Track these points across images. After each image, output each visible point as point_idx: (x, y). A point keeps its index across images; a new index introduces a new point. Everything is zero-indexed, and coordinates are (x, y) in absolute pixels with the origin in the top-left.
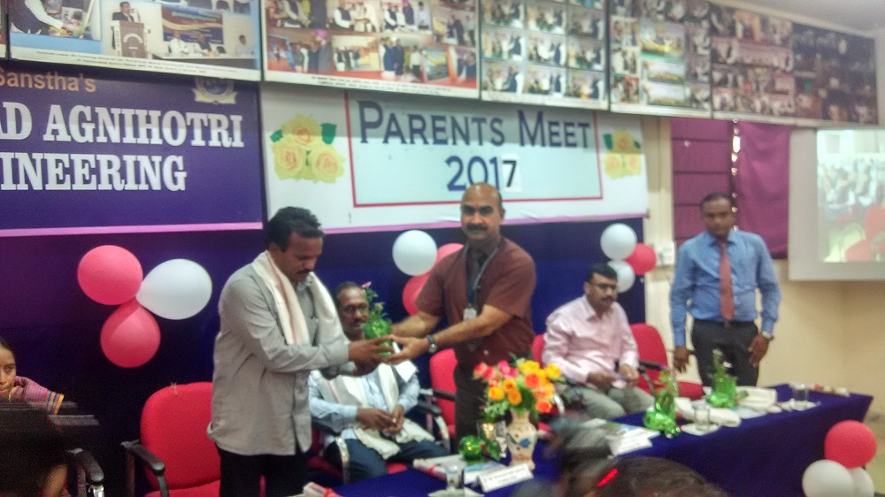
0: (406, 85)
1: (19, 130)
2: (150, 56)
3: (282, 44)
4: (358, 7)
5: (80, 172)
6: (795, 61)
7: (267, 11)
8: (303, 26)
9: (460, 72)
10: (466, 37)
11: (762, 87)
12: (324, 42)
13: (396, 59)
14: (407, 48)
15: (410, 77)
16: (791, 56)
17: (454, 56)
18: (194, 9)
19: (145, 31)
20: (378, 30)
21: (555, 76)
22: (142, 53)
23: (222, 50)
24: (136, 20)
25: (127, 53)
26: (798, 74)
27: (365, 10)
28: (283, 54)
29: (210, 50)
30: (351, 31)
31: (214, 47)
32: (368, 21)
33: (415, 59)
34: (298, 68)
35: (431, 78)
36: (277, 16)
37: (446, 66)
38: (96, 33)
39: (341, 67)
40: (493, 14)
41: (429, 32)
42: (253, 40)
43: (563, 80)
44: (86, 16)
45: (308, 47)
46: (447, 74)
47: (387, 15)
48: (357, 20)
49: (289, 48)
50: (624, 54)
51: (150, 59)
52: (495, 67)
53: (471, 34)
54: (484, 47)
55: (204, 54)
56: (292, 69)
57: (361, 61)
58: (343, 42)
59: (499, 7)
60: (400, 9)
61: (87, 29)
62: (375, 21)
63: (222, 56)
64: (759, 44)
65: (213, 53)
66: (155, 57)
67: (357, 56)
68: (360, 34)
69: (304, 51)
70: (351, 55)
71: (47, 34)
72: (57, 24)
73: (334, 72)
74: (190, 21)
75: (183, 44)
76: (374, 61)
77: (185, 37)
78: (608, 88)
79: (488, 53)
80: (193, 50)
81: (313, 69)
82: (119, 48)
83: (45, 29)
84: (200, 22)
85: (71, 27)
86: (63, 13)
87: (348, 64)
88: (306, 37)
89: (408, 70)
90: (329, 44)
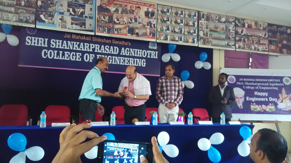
0: (134, 37)
1: (116, 52)
2: (67, 28)
3: (101, 26)
4: (121, 18)
5: (126, 61)
6: (268, 35)
7: (97, 19)
8: (106, 22)
9: (150, 35)
10: (153, 26)
11: (254, 43)
12: (112, 26)
13: (131, 31)
14: (135, 28)
15: (135, 35)
16: (267, 33)
17: (148, 31)
18: (79, 18)
19: (67, 23)
20: (127, 24)
21: (180, 37)
22: (66, 28)
23: (85, 28)
24: (65, 20)
25: (62, 27)
26: (269, 39)
27: (123, 19)
28: (100, 29)
29: (82, 27)
30: (119, 24)
31: (83, 27)
32: (124, 21)
33: (137, 31)
34: (104, 32)
35: (141, 36)
36: (100, 20)
37: (146, 33)
38: (55, 23)
39: (116, 32)
40: (161, 20)
41: (141, 24)
42: (93, 25)
43: (183, 38)
44: (53, 19)
45: (107, 27)
46: (146, 35)
47: (129, 20)
48: (121, 21)
49: (102, 27)
50: (203, 31)
51: (67, 29)
52: (161, 34)
53: (154, 25)
54: (158, 28)
55: (80, 28)
56: (103, 32)
57: (121, 31)
58: (117, 26)
59: (163, 18)
60: (133, 19)
61: (53, 22)
62: (126, 21)
63: (85, 29)
64: (254, 30)
65: (83, 28)
66: (69, 29)
67: (120, 30)
68: (122, 24)
69: (106, 28)
70: (119, 29)
71: (44, 23)
72: (46, 21)
73: (114, 33)
74: (78, 21)
75: (76, 26)
76: (125, 31)
77: (76, 24)
78: (198, 40)
79: (159, 30)
80: (78, 27)
81: (108, 32)
82: (60, 26)
83: (44, 22)
84: (80, 21)
85: (50, 21)
86: (48, 18)
87: (118, 32)
88: (107, 25)
89: (135, 34)
90: (113, 27)
